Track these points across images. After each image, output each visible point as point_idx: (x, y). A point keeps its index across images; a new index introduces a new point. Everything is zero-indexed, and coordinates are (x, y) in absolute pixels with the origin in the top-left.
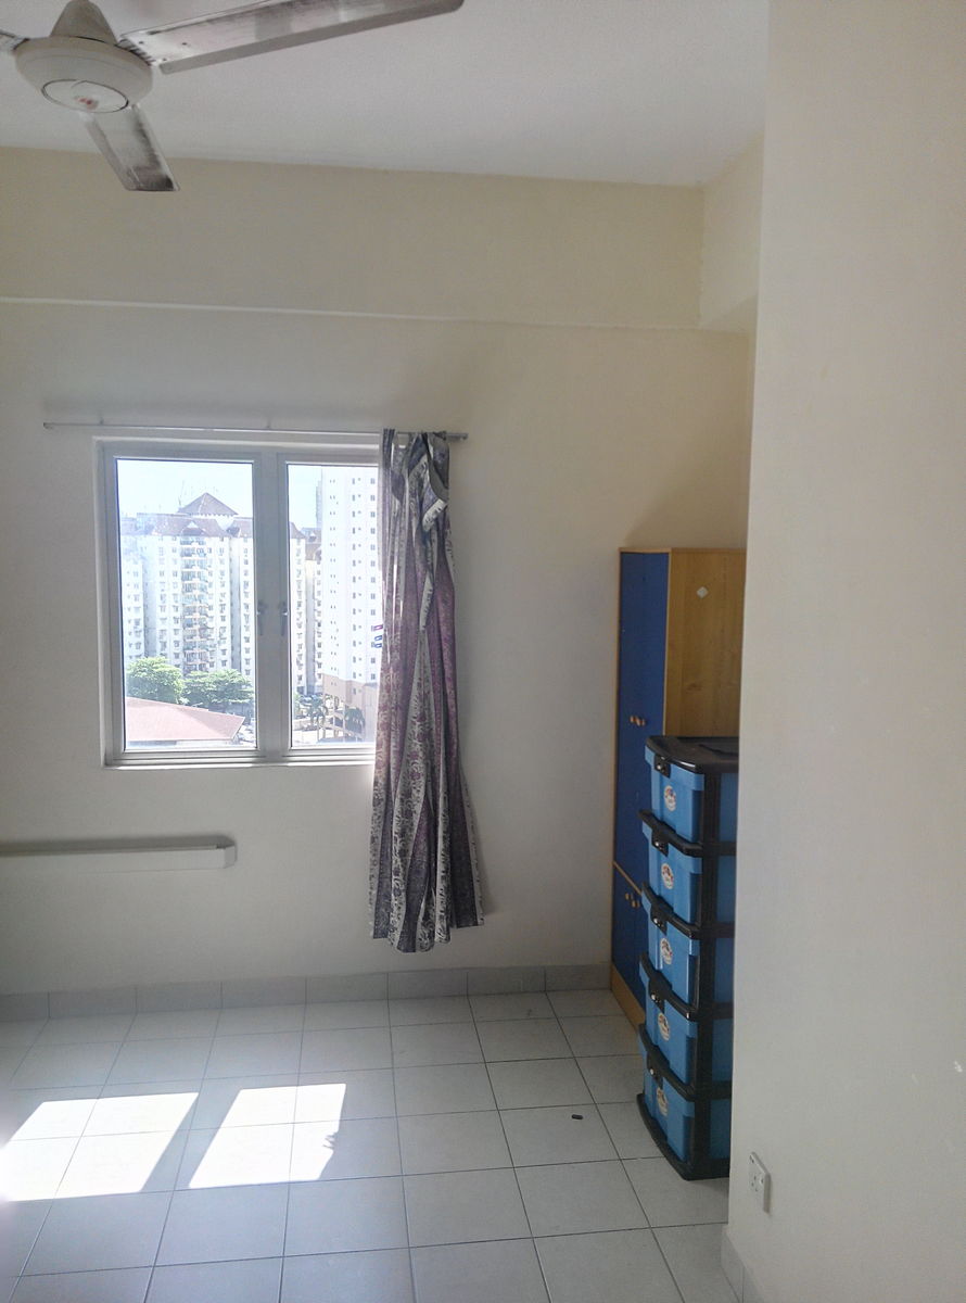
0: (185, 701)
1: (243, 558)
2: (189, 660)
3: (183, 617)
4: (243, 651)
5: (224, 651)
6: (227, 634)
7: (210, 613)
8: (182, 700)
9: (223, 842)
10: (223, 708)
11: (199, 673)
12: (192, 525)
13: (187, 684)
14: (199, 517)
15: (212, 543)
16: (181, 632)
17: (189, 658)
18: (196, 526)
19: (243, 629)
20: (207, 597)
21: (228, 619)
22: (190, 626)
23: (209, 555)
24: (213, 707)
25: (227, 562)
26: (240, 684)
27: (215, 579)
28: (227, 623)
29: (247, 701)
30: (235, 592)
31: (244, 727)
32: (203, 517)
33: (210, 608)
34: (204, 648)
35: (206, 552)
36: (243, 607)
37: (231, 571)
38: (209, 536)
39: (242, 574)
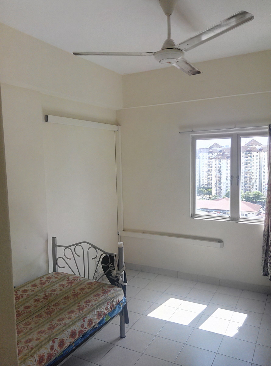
0: (244, 200)
1: (263, 158)
2: (246, 188)
3: (244, 175)
4: (262, 186)
5: (256, 186)
6: (258, 181)
7: (253, 174)
8: (243, 199)
9: (220, 241)
10: (255, 202)
11: (248, 192)
12: (248, 149)
13: (245, 195)
14: (251, 146)
15: (254, 154)
16: (244, 180)
17: (246, 187)
18: (250, 149)
19: (263, 179)
20: (252, 169)
21: (258, 176)
22: (247, 178)
23: (253, 157)
24: (252, 202)
25: (258, 159)
26: (261, 196)
27: (255, 164)
28: (258, 177)
29: (263, 201)
30: (261, 168)
31: (262, 209)
32: (252, 146)
33: (253, 173)
34: (250, 184)
35: (252, 156)
36: (263, 173)
37: (260, 162)
38: (253, 152)
39: (263, 162)
